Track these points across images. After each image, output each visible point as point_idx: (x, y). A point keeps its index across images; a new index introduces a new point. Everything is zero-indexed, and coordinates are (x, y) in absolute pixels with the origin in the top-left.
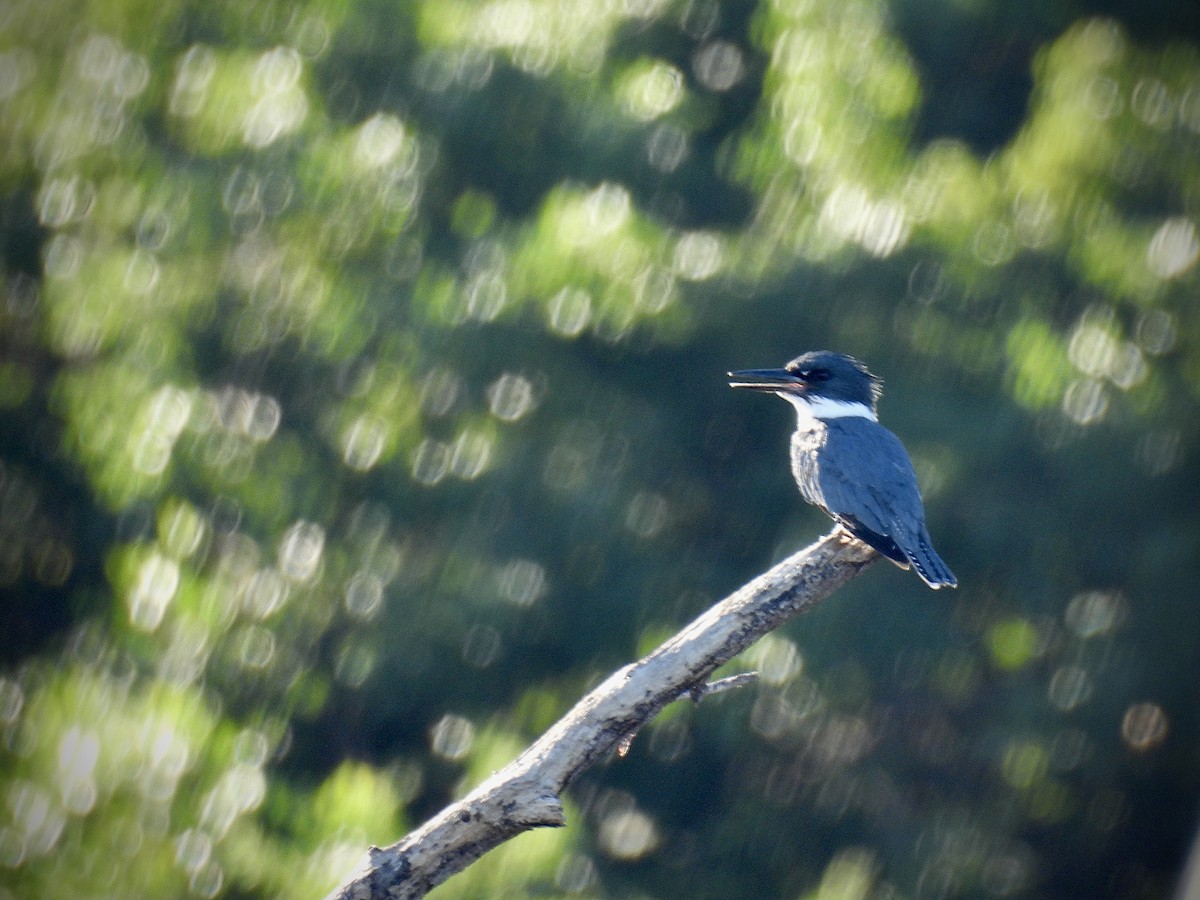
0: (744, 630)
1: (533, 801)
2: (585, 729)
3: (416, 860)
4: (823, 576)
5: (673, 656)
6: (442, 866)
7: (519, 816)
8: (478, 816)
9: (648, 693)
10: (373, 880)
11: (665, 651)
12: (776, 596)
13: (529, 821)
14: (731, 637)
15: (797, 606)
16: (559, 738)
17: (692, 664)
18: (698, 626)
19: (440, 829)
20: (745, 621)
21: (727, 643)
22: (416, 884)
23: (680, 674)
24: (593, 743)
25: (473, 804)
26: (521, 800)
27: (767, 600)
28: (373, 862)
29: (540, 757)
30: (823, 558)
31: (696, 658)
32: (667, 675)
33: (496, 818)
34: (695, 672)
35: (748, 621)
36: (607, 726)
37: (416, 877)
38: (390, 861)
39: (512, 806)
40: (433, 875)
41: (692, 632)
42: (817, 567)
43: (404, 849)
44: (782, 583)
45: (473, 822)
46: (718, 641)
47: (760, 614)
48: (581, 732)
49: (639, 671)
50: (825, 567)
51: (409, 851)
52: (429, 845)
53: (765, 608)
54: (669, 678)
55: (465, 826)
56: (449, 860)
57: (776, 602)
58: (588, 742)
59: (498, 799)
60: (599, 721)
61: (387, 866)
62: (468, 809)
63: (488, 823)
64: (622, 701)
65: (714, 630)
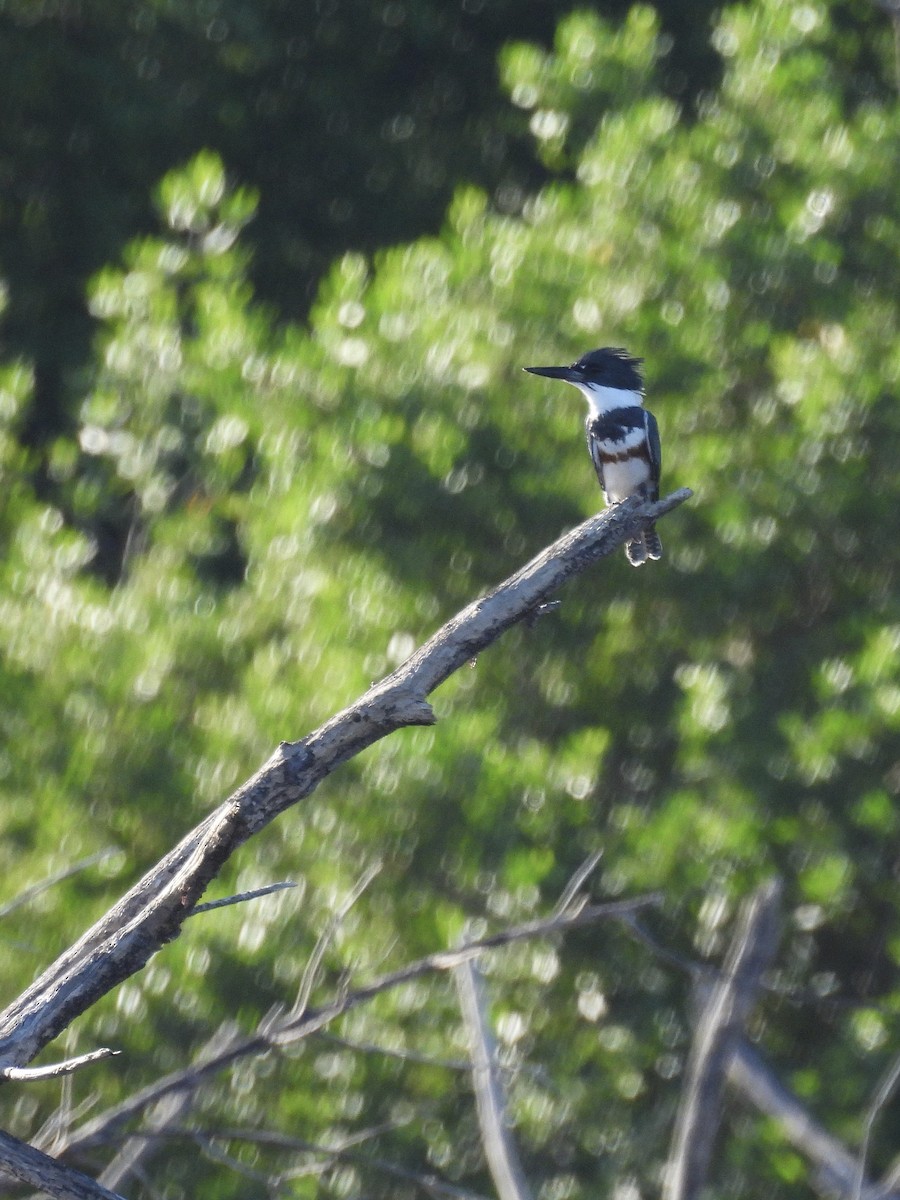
0: (566, 571)
1: (410, 706)
2: (447, 649)
3: (318, 752)
4: (625, 528)
5: (513, 591)
6: (338, 756)
7: (397, 717)
8: (366, 718)
9: (495, 620)
10: (285, 767)
11: (507, 587)
12: (590, 544)
13: (407, 720)
14: (556, 576)
15: (605, 552)
16: (427, 656)
17: (527, 599)
18: (530, 568)
19: (337, 727)
20: (567, 564)
21: (554, 581)
22: (318, 770)
23: (518, 605)
24: (453, 659)
25: (363, 707)
26: (400, 704)
27: (583, 547)
28: (284, 754)
29: (412, 671)
30: (624, 514)
31: (530, 593)
32: (509, 607)
33: (380, 718)
34: (529, 603)
35: (569, 564)
36: (464, 646)
37: (318, 765)
38: (298, 752)
39: (393, 709)
40: (331, 763)
41: (526, 572)
42: (621, 521)
43: (308, 743)
44: (595, 534)
45: (363, 723)
46: (547, 579)
47: (578, 558)
48: (444, 651)
49: (488, 605)
50: (626, 521)
51: (313, 744)
52: (328, 741)
53: (582, 554)
54: (511, 609)
55: (356, 725)
56: (344, 751)
57: (590, 549)
58: (449, 659)
59: (382, 705)
60: (457, 643)
61: (296, 757)
62: (359, 711)
63: (375, 723)
64: (476, 627)
65: (543, 571)
